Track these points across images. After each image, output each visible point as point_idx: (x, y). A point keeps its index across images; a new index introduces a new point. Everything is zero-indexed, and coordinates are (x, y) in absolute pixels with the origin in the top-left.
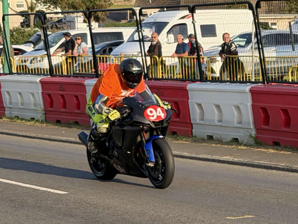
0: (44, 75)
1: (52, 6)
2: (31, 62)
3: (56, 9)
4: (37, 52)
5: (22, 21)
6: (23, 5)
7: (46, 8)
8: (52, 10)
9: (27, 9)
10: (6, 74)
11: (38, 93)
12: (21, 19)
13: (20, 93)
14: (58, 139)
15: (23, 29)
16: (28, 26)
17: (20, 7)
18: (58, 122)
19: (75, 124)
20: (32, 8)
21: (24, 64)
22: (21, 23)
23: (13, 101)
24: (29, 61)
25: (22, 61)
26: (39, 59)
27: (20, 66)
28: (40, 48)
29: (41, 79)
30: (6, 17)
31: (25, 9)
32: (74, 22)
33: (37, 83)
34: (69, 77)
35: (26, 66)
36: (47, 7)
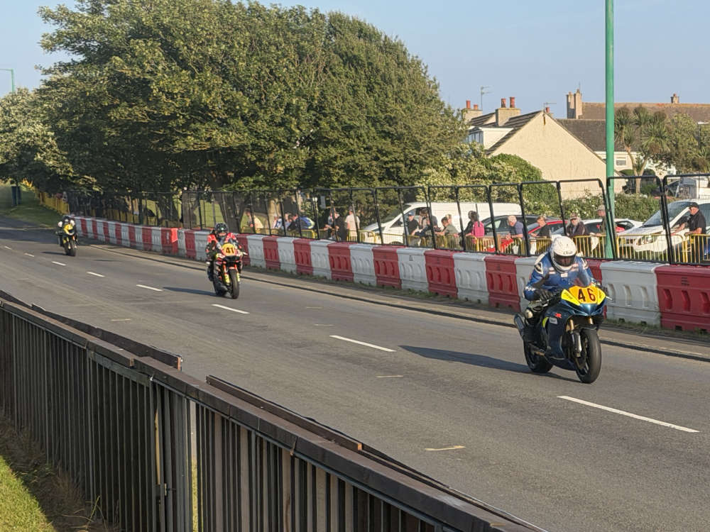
0: (661, 262)
1: (664, 164)
2: (639, 243)
3: (670, 167)
4: (647, 228)
5: (625, 184)
6: (625, 161)
7: (656, 167)
8: (664, 170)
9: (632, 168)
10: (609, 260)
11: (652, 287)
12: (623, 182)
13: (627, 287)
14: (679, 353)
15: (628, 195)
16: (634, 191)
17: (621, 165)
18: (679, 328)
19: (701, 333)
20: (638, 167)
21: (630, 245)
22: (624, 188)
23: (617, 298)
24: (637, 241)
25: (627, 240)
26: (650, 239)
27: (624, 248)
28: (652, 223)
29: (657, 268)
30: (611, 180)
31: (629, 166)
32: (694, 187)
33: (651, 273)
34: (695, 266)
35: (632, 248)
36: (657, 165)
